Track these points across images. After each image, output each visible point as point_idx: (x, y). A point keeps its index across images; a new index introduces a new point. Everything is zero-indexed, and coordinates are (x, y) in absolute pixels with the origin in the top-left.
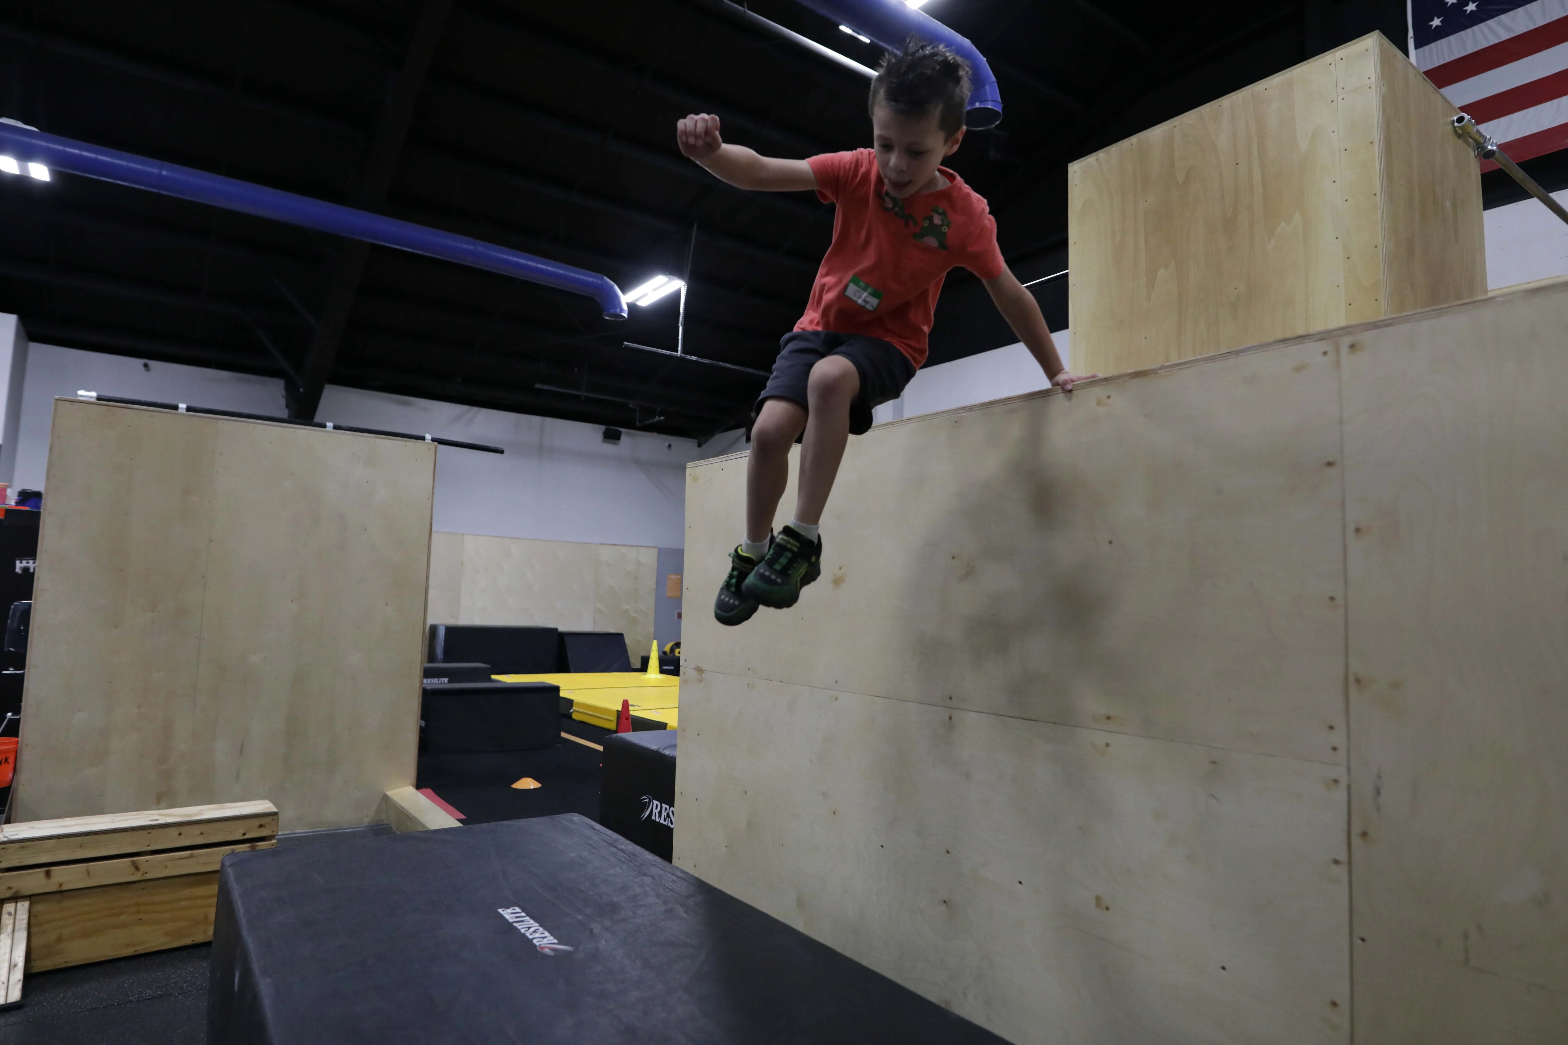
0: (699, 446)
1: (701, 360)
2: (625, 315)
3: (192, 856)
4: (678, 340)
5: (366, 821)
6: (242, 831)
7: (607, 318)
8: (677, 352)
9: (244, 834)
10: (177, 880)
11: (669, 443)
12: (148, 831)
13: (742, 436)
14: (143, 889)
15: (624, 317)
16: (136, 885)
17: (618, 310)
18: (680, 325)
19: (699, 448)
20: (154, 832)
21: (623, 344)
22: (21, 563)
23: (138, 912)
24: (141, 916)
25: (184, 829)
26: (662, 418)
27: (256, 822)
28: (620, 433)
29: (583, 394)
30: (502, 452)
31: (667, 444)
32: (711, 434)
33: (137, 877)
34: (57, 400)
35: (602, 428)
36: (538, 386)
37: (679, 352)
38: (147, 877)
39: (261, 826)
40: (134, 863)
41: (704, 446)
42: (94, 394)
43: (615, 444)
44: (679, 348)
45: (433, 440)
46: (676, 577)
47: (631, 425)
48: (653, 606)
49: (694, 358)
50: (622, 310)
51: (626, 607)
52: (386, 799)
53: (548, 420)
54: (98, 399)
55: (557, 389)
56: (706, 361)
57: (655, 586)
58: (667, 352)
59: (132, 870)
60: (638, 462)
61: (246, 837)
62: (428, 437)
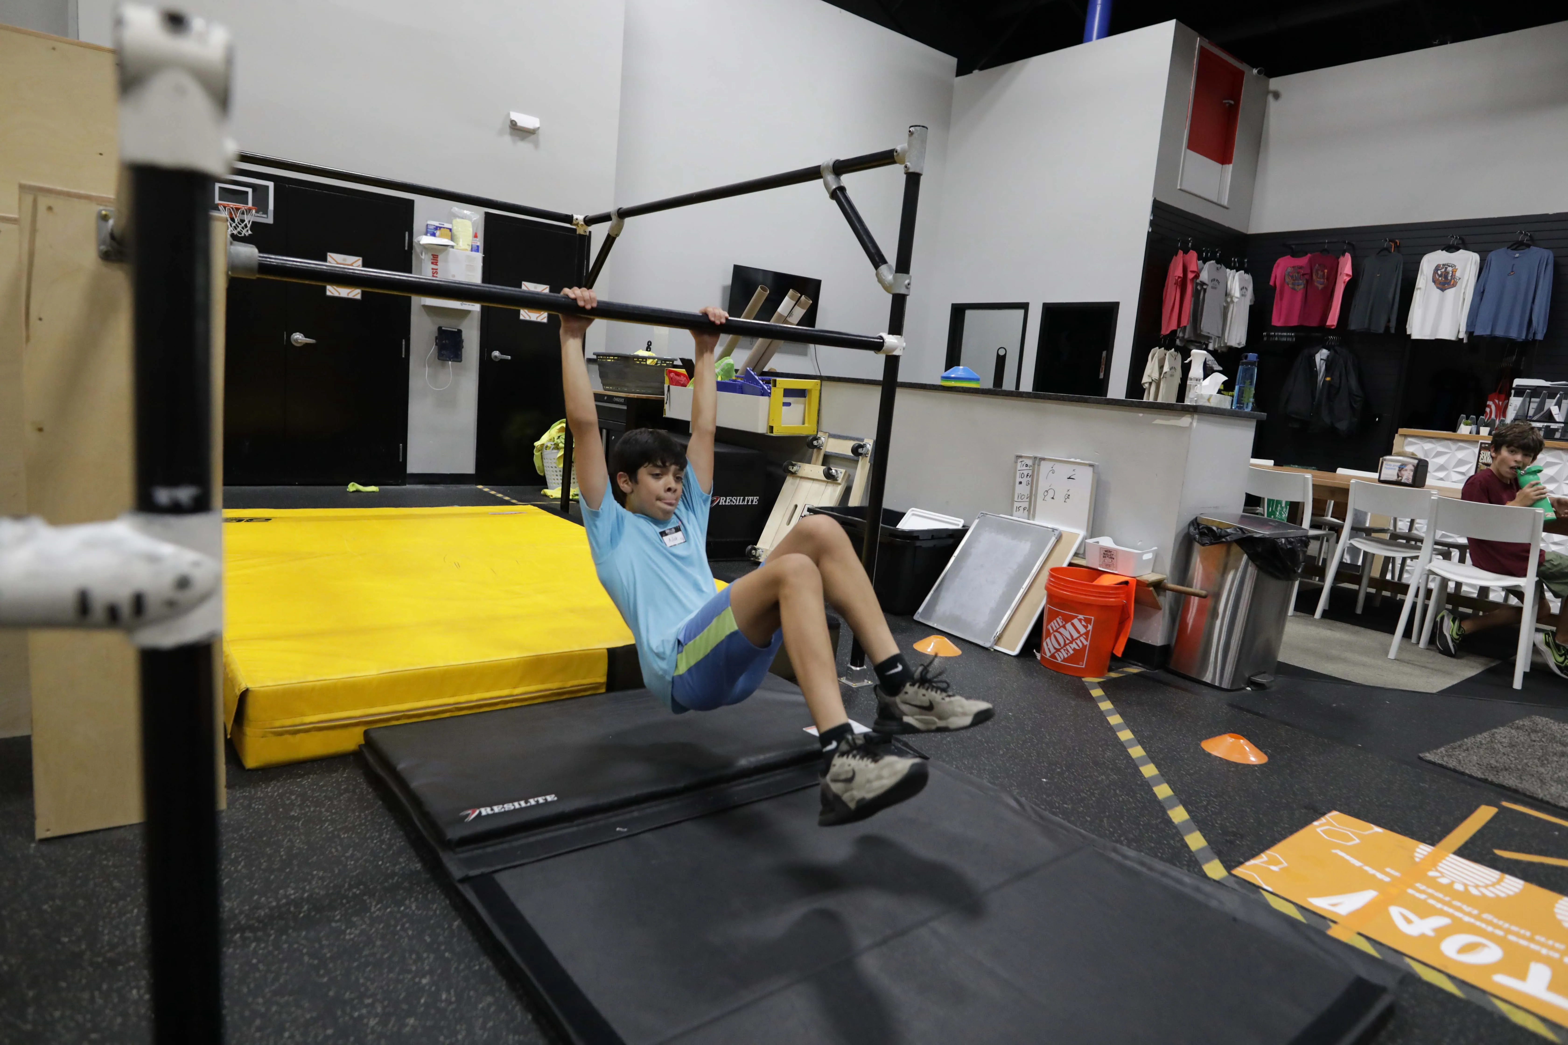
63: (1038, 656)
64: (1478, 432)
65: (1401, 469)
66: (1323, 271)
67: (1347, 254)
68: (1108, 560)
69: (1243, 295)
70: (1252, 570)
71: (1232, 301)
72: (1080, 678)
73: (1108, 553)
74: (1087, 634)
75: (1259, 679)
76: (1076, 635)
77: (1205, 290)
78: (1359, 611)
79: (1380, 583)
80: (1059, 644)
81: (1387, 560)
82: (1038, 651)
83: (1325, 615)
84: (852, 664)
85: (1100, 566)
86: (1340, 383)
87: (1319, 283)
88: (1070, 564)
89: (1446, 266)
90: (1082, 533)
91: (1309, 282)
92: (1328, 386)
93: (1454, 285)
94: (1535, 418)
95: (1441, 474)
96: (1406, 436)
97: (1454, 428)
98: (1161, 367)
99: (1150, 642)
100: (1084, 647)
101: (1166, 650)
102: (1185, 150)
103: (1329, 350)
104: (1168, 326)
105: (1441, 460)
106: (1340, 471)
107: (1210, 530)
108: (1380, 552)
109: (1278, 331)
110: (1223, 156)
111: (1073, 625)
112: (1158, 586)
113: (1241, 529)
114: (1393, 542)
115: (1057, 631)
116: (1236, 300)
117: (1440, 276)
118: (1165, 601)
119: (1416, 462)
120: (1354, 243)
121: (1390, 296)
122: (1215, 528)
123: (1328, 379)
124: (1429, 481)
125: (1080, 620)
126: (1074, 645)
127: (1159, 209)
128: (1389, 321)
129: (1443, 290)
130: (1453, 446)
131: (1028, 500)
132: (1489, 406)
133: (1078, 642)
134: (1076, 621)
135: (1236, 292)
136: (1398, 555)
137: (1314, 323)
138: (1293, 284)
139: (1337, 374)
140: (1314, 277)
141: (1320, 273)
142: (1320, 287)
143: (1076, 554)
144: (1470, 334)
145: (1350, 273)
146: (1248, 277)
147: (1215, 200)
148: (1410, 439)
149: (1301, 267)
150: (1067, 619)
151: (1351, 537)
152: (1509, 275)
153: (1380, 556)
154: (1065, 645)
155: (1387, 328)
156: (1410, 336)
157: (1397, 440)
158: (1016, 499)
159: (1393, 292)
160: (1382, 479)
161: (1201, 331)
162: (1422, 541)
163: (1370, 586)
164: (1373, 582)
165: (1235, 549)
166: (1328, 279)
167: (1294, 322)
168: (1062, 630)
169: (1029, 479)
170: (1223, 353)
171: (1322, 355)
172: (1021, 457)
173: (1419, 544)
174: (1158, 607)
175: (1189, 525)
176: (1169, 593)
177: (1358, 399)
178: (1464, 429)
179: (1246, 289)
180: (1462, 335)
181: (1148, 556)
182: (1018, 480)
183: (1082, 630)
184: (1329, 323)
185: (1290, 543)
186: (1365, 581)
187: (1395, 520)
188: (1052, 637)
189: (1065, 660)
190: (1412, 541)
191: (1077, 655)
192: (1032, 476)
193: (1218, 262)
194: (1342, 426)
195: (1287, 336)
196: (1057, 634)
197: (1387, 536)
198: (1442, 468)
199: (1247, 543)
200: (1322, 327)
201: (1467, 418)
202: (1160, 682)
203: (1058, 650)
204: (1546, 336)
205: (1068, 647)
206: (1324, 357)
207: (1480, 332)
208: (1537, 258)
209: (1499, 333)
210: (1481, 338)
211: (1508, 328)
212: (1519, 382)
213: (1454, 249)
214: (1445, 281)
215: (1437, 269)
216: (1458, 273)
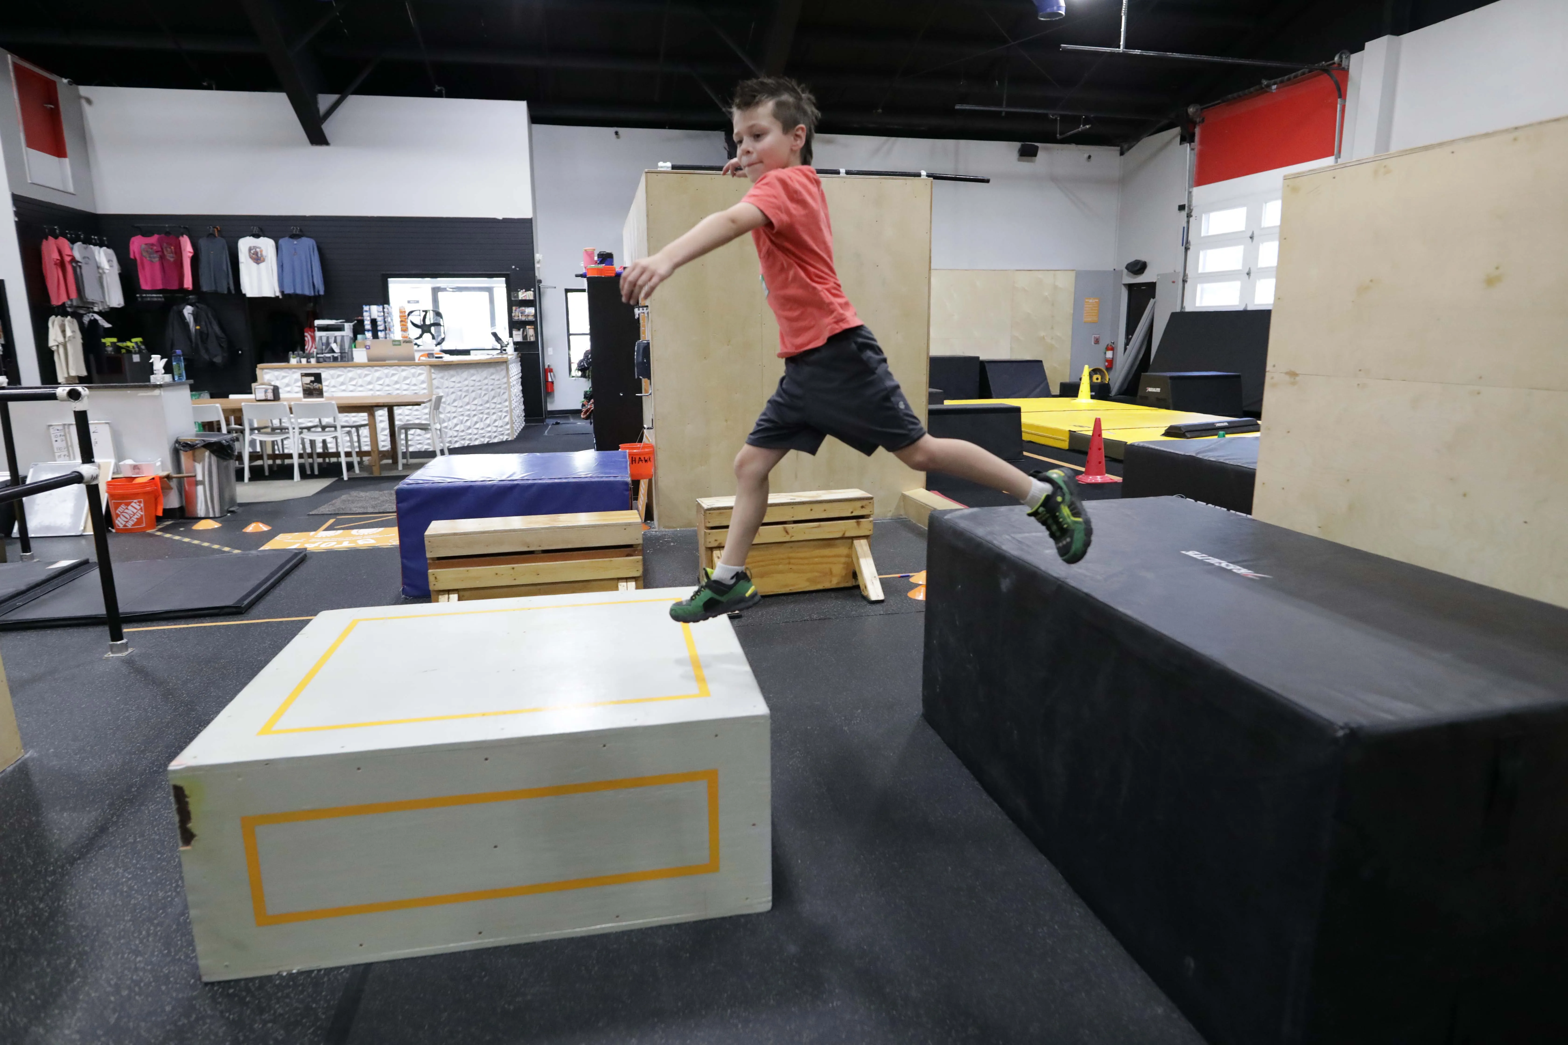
0: (1122, 154)
1: (1145, 53)
2: (1063, 12)
3: (819, 527)
4: (1120, 32)
5: (889, 515)
6: (851, 510)
7: (1042, 19)
8: (1119, 48)
9: (852, 512)
10: (811, 543)
11: (1088, 155)
12: (792, 506)
13: (1174, 138)
14: (791, 547)
15: (1062, 14)
16: (787, 544)
17: (1055, 8)
18: (1123, 14)
19: (1122, 157)
20: (795, 507)
21: (1060, 47)
22: (639, 310)
23: (789, 563)
24: (791, 566)
25: (814, 506)
26: (1088, 126)
27: (859, 504)
28: (1037, 148)
29: (1004, 109)
30: (988, 181)
31: (1086, 156)
32: (1137, 138)
33: (787, 539)
34: (646, 173)
35: (1017, 145)
36: (958, 107)
37: (1122, 47)
38: (793, 539)
39: (862, 507)
40: (785, 528)
41: (1127, 154)
42: (669, 164)
43: (1032, 161)
44: (1122, 43)
45: (928, 176)
46: (1094, 301)
47: (1050, 139)
48: (1070, 333)
49: (1138, 52)
50: (1059, 7)
51: (1042, 334)
52: (904, 497)
53: (963, 143)
54: (674, 167)
55: (977, 108)
56: (1151, 53)
57: (1072, 312)
58: (1108, 50)
59: (784, 533)
60: (1054, 179)
61: (853, 514)
62: (924, 173)
63: (114, 531)
64: (301, 362)
65: (266, 392)
66: (170, 248)
67: (185, 236)
68: (137, 471)
69: (111, 266)
70: (214, 459)
71: (104, 273)
72: (144, 531)
73: (135, 467)
74: (141, 509)
75: (231, 509)
76: (135, 511)
77: (80, 267)
78: (267, 473)
79: (274, 457)
80: (127, 518)
81: (273, 442)
82: (113, 528)
83: (250, 479)
84: (24, 553)
85: (133, 474)
86: (207, 330)
87: (170, 257)
88: (113, 479)
89: (255, 247)
90: (112, 461)
91: (162, 258)
92: (200, 333)
93: (264, 261)
94: (326, 352)
95: (288, 389)
96: (262, 369)
97: (288, 361)
98: (64, 332)
99: (171, 507)
100: (142, 516)
101: (181, 509)
102: (26, 150)
103: (192, 306)
104: (58, 297)
105: (286, 381)
106: (232, 397)
107: (187, 444)
108: (268, 439)
109: (149, 294)
110: (59, 150)
111: (132, 506)
112: (168, 477)
113: (203, 440)
114: (273, 433)
115: (123, 512)
116: (107, 271)
117: (253, 254)
118: (174, 484)
119: (272, 387)
120: (187, 227)
121: (225, 268)
122: (189, 443)
123: (198, 327)
124: (282, 396)
125: (135, 503)
126: (136, 516)
127: (18, 201)
128: (228, 284)
129: (258, 263)
130: (290, 372)
131: (66, 450)
132: (306, 336)
133: (138, 514)
134: (133, 504)
135: (105, 265)
136: (278, 438)
137: (175, 286)
138: (150, 257)
139: (203, 323)
140: (165, 253)
141: (169, 249)
142: (172, 260)
143: (114, 473)
144: (282, 292)
145: (192, 250)
146: (110, 251)
147: (61, 189)
148: (265, 371)
149: (153, 245)
150: (128, 504)
151: (251, 434)
152: (294, 255)
153: (269, 441)
154: (131, 518)
155: (229, 289)
156: (245, 295)
157: (258, 372)
158: (56, 451)
159: (226, 264)
160: (258, 399)
161: (87, 299)
162: (288, 429)
163: (268, 459)
164: (270, 457)
165: (204, 449)
166: (176, 253)
167: (160, 286)
168: (126, 511)
169: (63, 438)
170: (106, 312)
171: (188, 311)
172: (51, 426)
173: (287, 430)
174: (171, 488)
175: (175, 444)
176: (174, 479)
177: (223, 340)
178: (293, 361)
179: (112, 261)
180: (278, 294)
181: (159, 464)
182: (54, 439)
183: (138, 508)
184: (186, 286)
185: (227, 442)
186: (265, 457)
187: (271, 421)
188: (121, 516)
189: (133, 525)
190: (283, 430)
191: (139, 521)
192: (65, 435)
193: (84, 243)
194: (218, 360)
195: (157, 297)
196: (124, 514)
197: (269, 430)
198: (287, 385)
199: (208, 446)
200: (182, 290)
201: (293, 354)
202: (184, 523)
203: (127, 522)
204: (325, 291)
205: (133, 518)
206: (190, 311)
207: (288, 291)
208: (307, 244)
209: (299, 292)
210: (289, 295)
211: (303, 289)
212: (317, 322)
213: (257, 236)
214: (257, 258)
215: (250, 249)
216: (264, 253)
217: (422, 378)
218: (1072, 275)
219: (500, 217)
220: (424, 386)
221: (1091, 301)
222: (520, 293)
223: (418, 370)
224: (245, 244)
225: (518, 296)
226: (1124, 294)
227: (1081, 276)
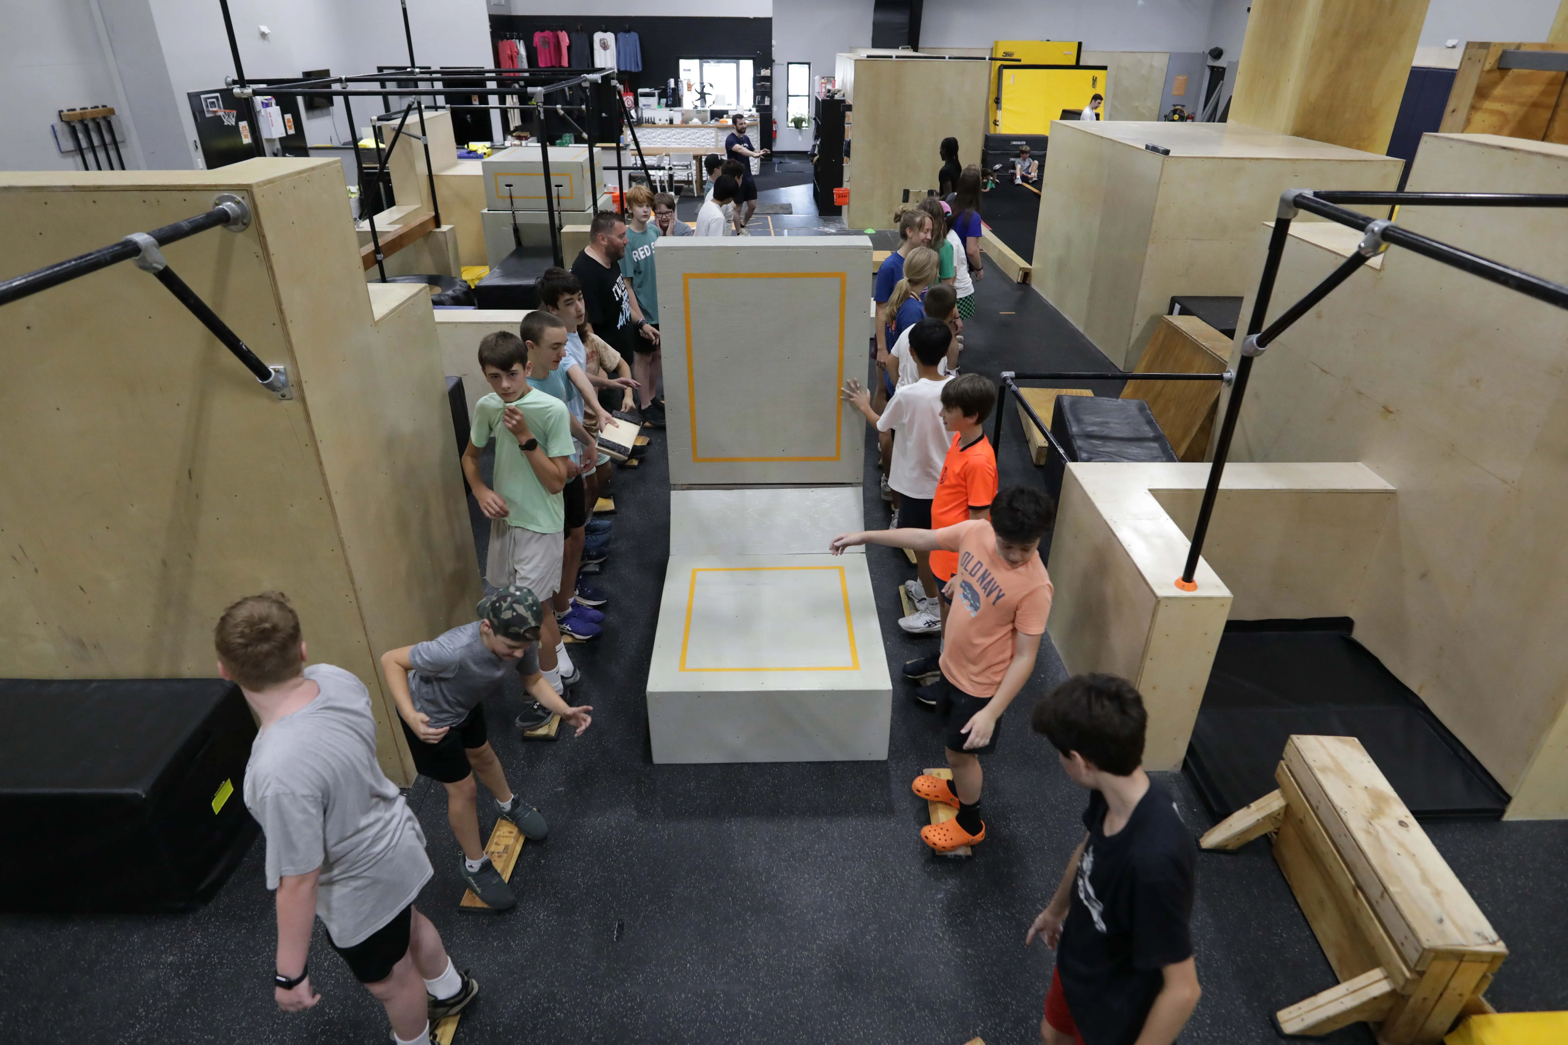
46: (1183, 78)
48: (1159, 104)
51: (1136, 104)
57: (1163, 86)
66: (556, 40)
67: (564, 31)
87: (556, 47)
89: (604, 39)
91: (550, 47)
93: (608, 47)
117: (602, 44)
120: (566, 24)
121: (586, 52)
128: (588, 64)
129: (605, 50)
135: (522, 51)
138: (544, 47)
145: (568, 42)
146: (521, 42)
149: (545, 38)
152: (626, 44)
155: (588, 67)
156: (596, 67)
167: (549, 65)
180: (617, 71)
184: (564, 65)
204: (644, 68)
207: (622, 69)
208: (634, 36)
209: (628, 69)
210: (622, 71)
211: (631, 66)
212: (640, 90)
213: (605, 31)
214: (605, 47)
215: (601, 40)
216: (609, 43)
217: (713, 135)
218: (1166, 57)
219: (752, 16)
220: (713, 140)
221: (1180, 78)
222: (762, 71)
223: (711, 130)
224: (598, 36)
225: (760, 73)
226: (1207, 73)
227: (1173, 57)
